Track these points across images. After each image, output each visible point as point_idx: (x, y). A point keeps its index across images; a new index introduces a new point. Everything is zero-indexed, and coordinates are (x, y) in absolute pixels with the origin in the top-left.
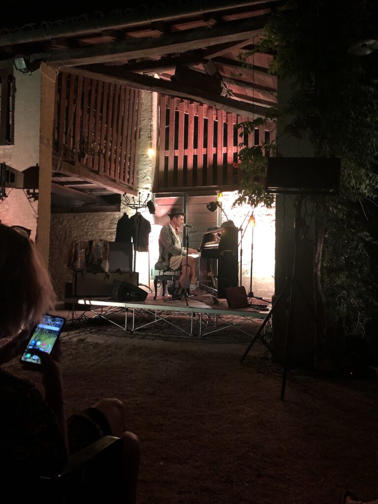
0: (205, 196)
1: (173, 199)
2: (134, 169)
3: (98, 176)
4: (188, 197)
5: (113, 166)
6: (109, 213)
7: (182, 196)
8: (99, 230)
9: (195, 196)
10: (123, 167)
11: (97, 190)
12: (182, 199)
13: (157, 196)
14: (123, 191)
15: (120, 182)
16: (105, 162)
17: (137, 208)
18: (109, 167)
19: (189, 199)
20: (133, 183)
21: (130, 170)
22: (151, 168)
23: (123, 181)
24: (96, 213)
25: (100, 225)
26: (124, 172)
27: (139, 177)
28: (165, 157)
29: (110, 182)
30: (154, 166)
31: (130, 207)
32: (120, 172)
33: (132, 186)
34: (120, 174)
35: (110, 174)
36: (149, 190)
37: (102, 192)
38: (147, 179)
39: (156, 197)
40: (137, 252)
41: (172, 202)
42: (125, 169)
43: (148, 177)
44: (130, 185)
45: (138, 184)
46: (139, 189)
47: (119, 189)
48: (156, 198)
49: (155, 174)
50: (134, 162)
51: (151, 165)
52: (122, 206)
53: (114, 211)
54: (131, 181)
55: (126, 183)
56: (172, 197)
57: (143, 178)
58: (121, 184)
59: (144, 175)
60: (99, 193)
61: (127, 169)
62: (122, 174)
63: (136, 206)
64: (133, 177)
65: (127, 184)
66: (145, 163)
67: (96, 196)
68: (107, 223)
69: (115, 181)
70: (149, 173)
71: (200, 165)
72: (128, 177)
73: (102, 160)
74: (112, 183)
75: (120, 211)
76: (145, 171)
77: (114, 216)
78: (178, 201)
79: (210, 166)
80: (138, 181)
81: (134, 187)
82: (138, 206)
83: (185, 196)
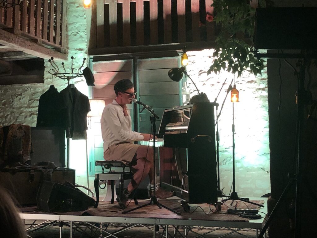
0: (163, 58)
1: (118, 64)
2: (61, 24)
3: (12, 35)
4: (138, 60)
5: (33, 19)
6: (27, 85)
7: (130, 58)
8: (14, 110)
9: (148, 58)
10: (46, 20)
11: (10, 54)
12: (131, 62)
13: (95, 60)
14: (48, 54)
15: (44, 43)
16: (21, 15)
17: (68, 78)
18: (27, 22)
19: (141, 62)
20: (61, 43)
21: (56, 24)
22: (85, 20)
23: (47, 41)
24: (10, 86)
25: (16, 103)
26: (49, 28)
27: (69, 33)
28: (105, 5)
29: (29, 43)
30: (90, 18)
31: (59, 77)
32: (43, 28)
33: (59, 46)
34: (42, 30)
35: (29, 32)
36: (83, 52)
37: (18, 57)
38: (81, 37)
39: (93, 61)
40: (71, 139)
41: (117, 68)
42: (49, 23)
43: (81, 34)
44: (57, 45)
45: (67, 44)
46: (69, 51)
47: (41, 52)
48: (94, 63)
49: (92, 30)
50: (62, 14)
51: (85, 16)
52: (46, 75)
53: (35, 82)
54: (58, 39)
55: (51, 43)
56: (116, 61)
57: (75, 35)
58: (44, 45)
59: (77, 31)
60: (13, 57)
61: (52, 24)
62: (46, 30)
63: (67, 75)
64: (61, 35)
65: (53, 44)
66: (77, 14)
67: (9, 62)
68: (25, 100)
69: (35, 41)
70: (83, 29)
71: (154, 15)
72: (54, 34)
73: (18, 13)
74: (32, 44)
75: (43, 82)
76: (77, 25)
77: (35, 89)
78: (125, 65)
79: (167, 16)
80: (67, 40)
81: (63, 49)
82: (71, 75)
83: (134, 58)
